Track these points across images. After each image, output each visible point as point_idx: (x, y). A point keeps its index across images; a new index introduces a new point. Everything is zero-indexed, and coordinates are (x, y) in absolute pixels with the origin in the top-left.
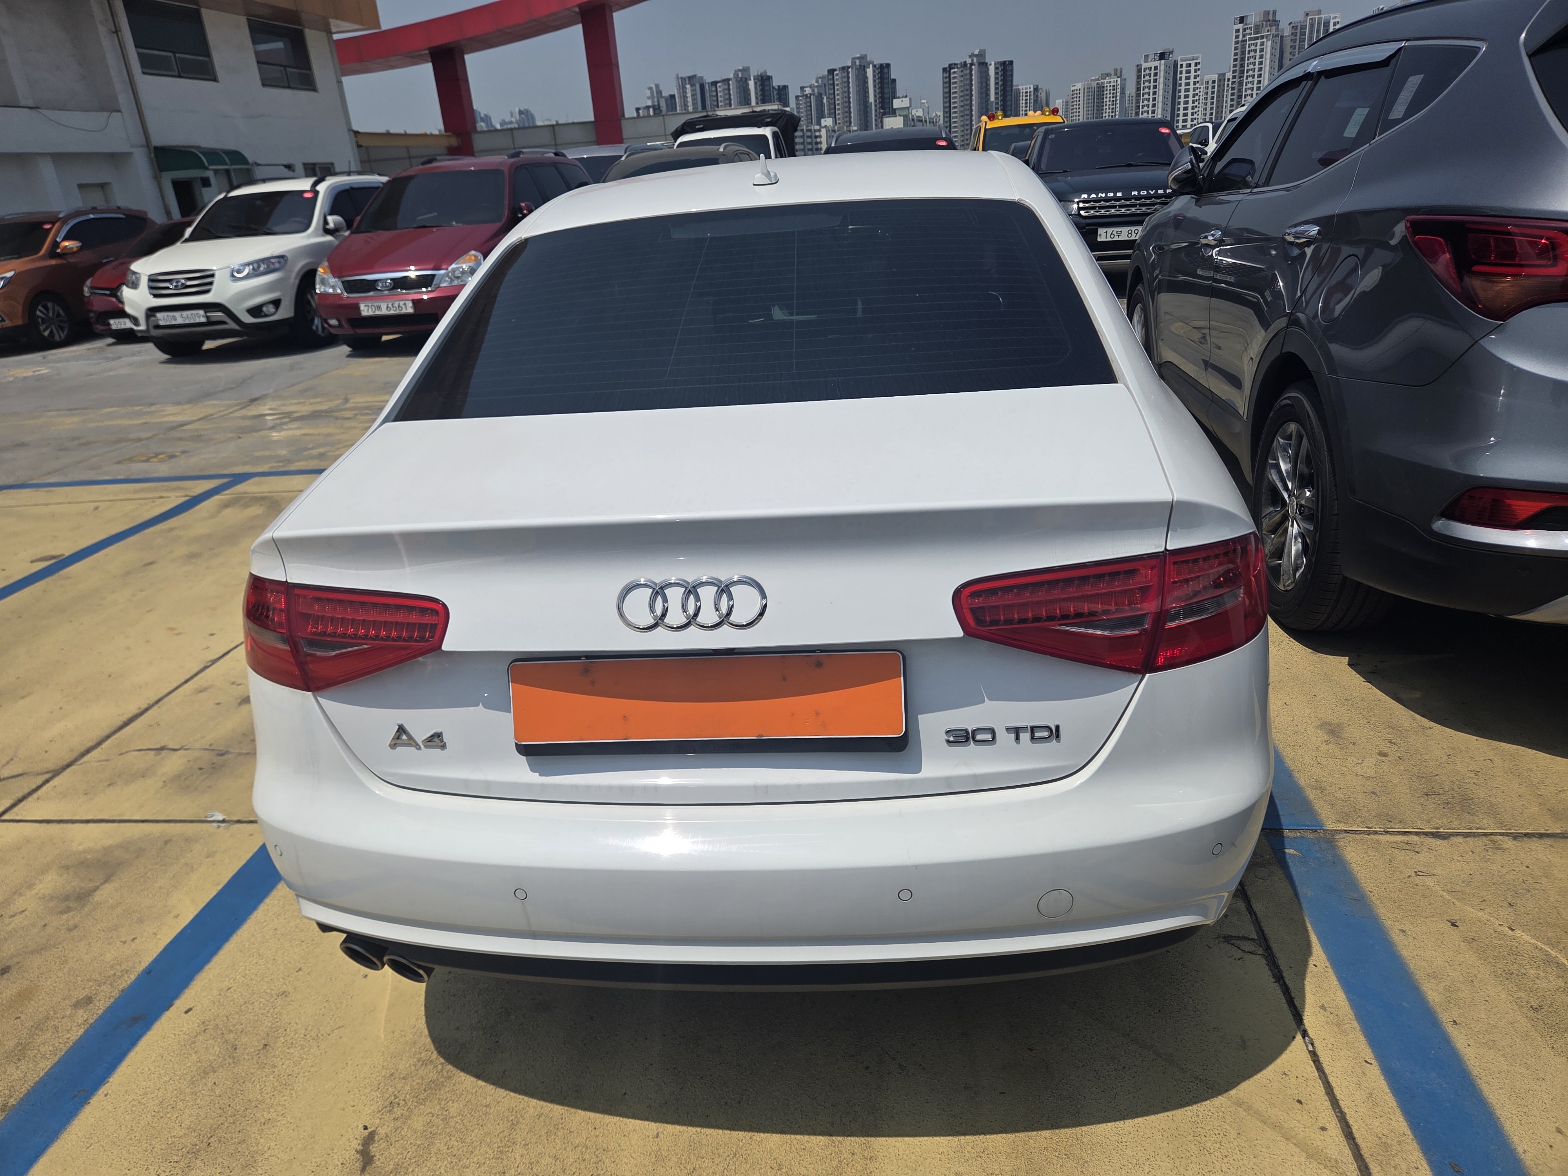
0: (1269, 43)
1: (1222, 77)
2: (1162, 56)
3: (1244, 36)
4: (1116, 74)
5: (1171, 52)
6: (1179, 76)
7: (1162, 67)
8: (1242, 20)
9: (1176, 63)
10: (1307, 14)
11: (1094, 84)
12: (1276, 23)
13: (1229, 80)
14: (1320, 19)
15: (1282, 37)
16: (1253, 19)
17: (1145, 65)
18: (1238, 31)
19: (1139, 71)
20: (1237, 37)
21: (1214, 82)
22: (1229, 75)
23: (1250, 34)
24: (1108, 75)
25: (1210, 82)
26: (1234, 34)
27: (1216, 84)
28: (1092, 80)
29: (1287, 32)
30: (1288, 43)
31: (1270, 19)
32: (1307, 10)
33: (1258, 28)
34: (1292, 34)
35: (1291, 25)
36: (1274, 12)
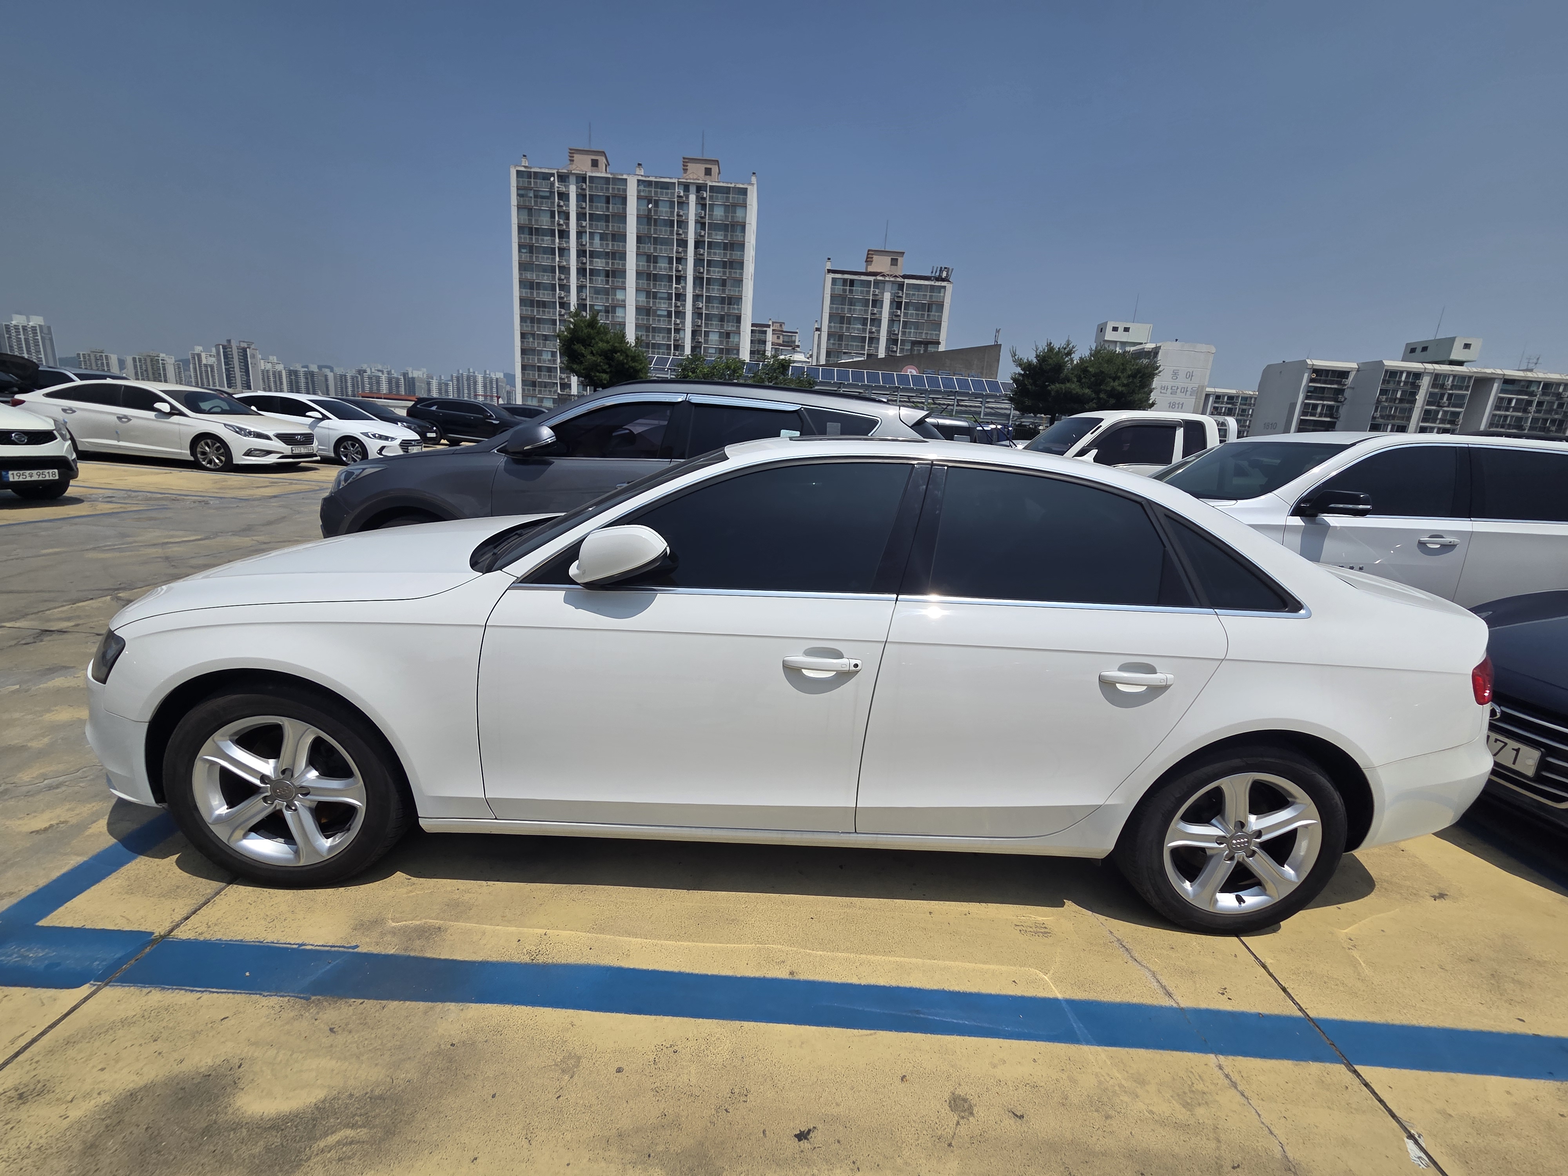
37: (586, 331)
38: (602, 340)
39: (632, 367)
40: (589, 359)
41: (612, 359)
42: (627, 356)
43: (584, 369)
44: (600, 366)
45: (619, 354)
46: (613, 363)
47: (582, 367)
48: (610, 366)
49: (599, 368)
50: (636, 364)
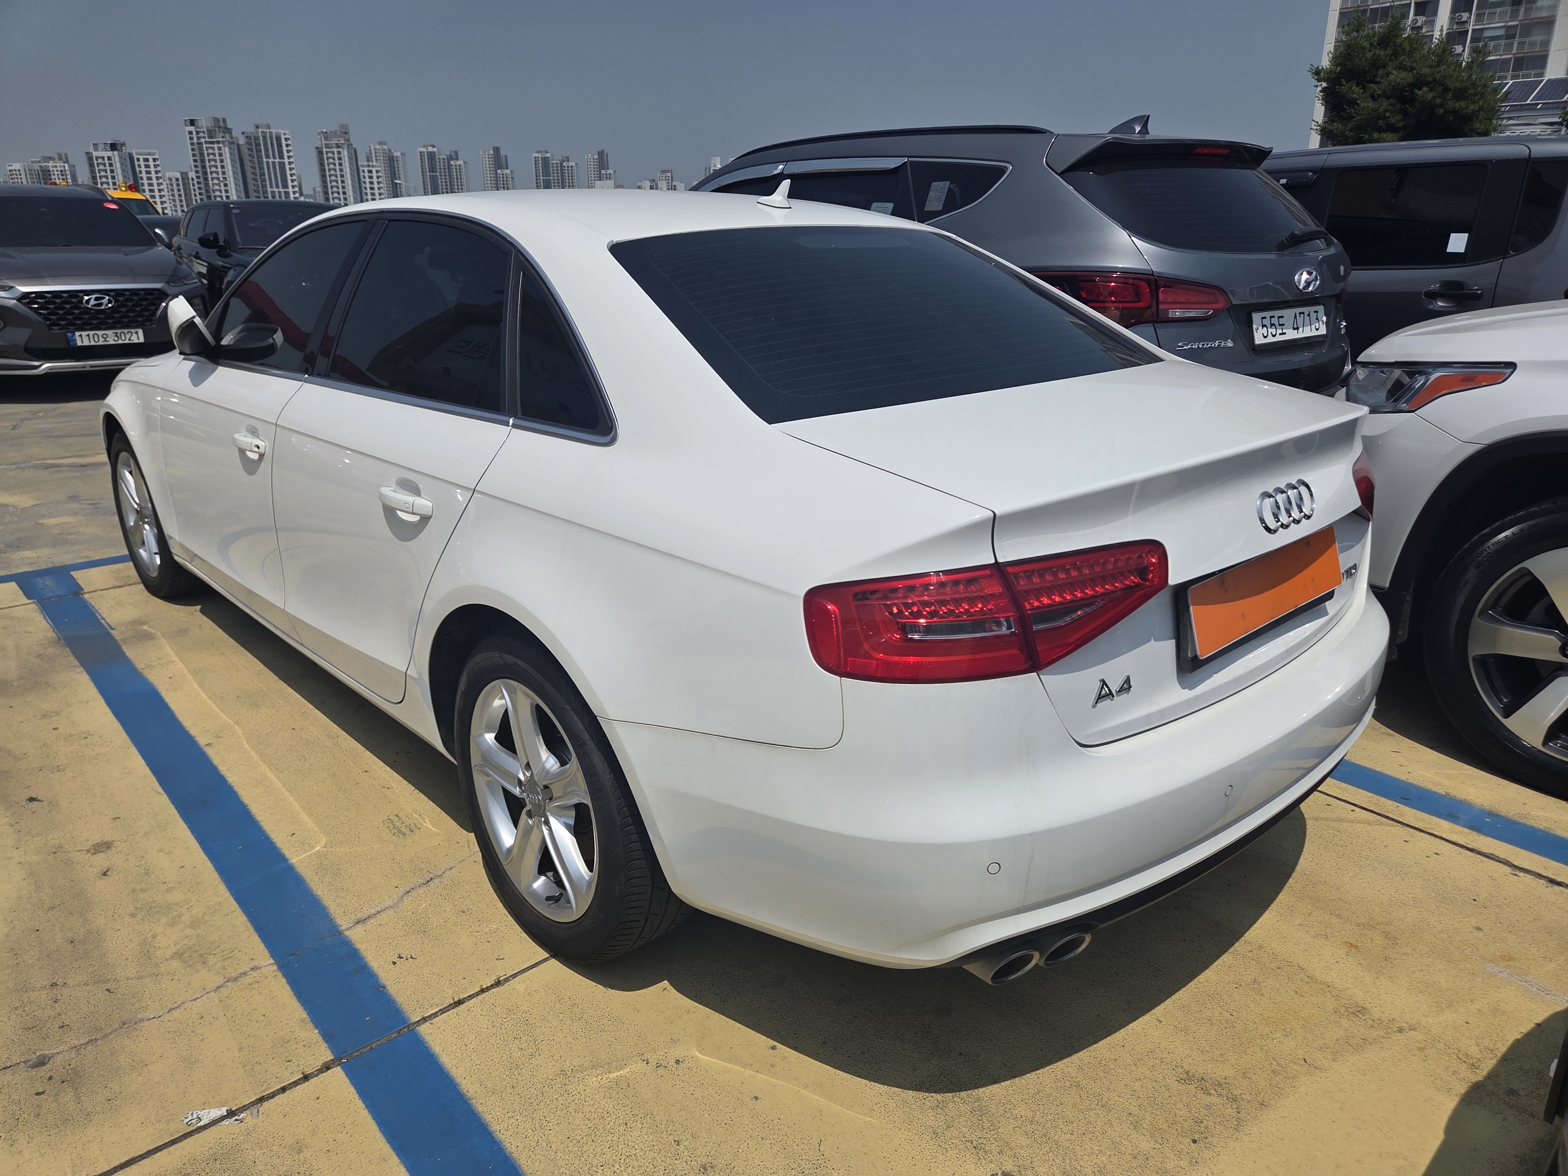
0: (227, 149)
1: (184, 175)
2: (113, 147)
3: (198, 138)
4: (60, 159)
5: (123, 144)
6: (138, 169)
7: (117, 159)
8: (192, 122)
9: (131, 157)
10: (257, 127)
11: (36, 166)
12: (228, 130)
13: (193, 179)
14: (271, 133)
15: (238, 145)
16: (204, 123)
17: (95, 154)
18: (190, 133)
19: (90, 159)
20: (191, 139)
21: (177, 180)
22: (192, 175)
23: (204, 137)
24: (51, 158)
25: (174, 180)
26: (188, 136)
27: (180, 182)
28: (32, 162)
29: (242, 141)
30: (245, 151)
31: (221, 127)
32: (257, 123)
33: (211, 133)
34: (248, 143)
35: (245, 135)
36: (224, 120)
37: (1369, 55)
38: (1400, 68)
39: (1454, 112)
40: (1364, 108)
41: (1412, 101)
42: (1446, 90)
43: (1351, 130)
44: (1385, 118)
45: (1425, 89)
46: (1410, 109)
47: (1350, 125)
48: (1405, 115)
49: (1381, 123)
50: (1463, 104)
